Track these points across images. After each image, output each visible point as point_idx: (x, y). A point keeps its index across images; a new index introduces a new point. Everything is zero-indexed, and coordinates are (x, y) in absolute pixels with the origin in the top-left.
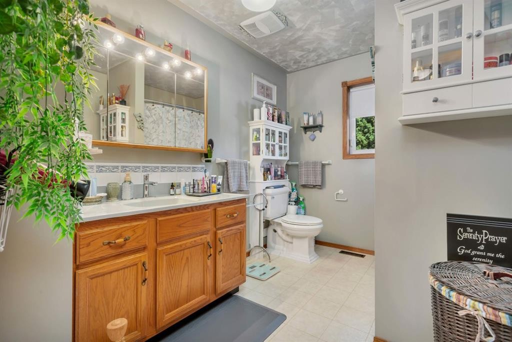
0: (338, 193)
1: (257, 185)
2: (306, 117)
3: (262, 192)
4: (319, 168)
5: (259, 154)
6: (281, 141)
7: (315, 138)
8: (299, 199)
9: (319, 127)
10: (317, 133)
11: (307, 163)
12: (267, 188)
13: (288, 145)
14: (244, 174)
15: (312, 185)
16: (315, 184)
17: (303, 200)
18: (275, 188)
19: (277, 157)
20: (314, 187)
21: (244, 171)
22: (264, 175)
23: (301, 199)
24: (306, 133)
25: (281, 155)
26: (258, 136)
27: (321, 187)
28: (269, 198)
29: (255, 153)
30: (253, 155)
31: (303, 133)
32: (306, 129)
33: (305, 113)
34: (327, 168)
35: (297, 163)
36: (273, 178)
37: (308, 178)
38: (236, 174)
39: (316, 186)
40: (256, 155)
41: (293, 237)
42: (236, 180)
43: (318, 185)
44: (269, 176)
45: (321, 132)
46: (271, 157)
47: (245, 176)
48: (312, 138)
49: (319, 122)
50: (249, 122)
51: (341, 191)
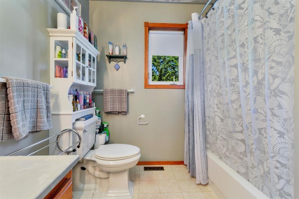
0: (141, 118)
1: (62, 118)
2: (111, 47)
3: (71, 127)
4: (125, 96)
5: (65, 76)
6: (90, 65)
7: (119, 68)
8: (104, 125)
9: (124, 58)
10: (121, 64)
11: (113, 91)
12: (77, 120)
13: (95, 70)
14: (43, 105)
15: (117, 112)
16: (120, 111)
17: (107, 126)
18: (86, 119)
19: (86, 83)
20: (119, 113)
21: (43, 99)
22: (73, 105)
23: (105, 126)
24: (110, 63)
25: (90, 81)
26: (64, 52)
27: (125, 113)
28: (81, 133)
29: (58, 75)
30: (56, 77)
31: (107, 62)
32: (111, 58)
33: (110, 43)
34: (131, 96)
35: (102, 90)
36: (83, 107)
37: (113, 105)
38: (29, 105)
39: (121, 112)
40: (60, 77)
41: (109, 173)
42: (28, 116)
43: (123, 112)
44: (79, 106)
45: (125, 63)
46: (80, 82)
47: (45, 107)
48: (117, 67)
49: (123, 53)
50: (49, 29)
51: (143, 116)
